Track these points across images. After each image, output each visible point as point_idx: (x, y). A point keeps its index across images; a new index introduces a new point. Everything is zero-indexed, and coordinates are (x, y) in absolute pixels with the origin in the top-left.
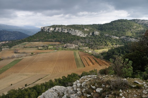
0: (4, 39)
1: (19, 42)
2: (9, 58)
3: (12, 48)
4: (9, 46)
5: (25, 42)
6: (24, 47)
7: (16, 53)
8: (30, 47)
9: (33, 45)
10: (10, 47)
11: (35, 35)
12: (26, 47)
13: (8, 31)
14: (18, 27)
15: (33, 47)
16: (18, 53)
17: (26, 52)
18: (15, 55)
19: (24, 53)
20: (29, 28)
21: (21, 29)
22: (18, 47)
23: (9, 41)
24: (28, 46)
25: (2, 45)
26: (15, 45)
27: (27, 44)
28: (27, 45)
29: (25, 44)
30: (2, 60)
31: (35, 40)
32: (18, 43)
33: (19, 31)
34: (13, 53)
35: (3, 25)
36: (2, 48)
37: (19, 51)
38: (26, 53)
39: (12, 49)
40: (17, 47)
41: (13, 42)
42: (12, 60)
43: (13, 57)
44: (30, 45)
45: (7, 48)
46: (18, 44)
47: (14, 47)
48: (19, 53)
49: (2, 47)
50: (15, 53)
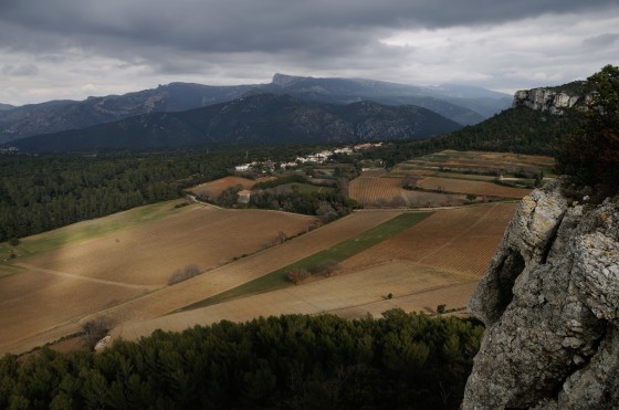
0: (366, 133)
1: (422, 147)
2: (382, 204)
3: (396, 170)
4: (384, 160)
5: (446, 148)
6: (441, 170)
7: (410, 188)
8: (462, 169)
9: (475, 163)
10: (390, 163)
11: (488, 122)
12: (447, 171)
13: (379, 105)
14: (418, 89)
15: (474, 170)
16: (417, 189)
17: (447, 190)
18: (405, 195)
19: (439, 192)
20: (460, 96)
21: (429, 99)
22: (419, 167)
23: (385, 142)
24: (455, 166)
25: (361, 154)
26: (409, 157)
27: (453, 157)
28: (452, 163)
29: (446, 158)
30: (359, 208)
31: (487, 143)
32: (420, 151)
33: (423, 105)
34: (398, 186)
35: (367, 81)
36: (362, 166)
37: (419, 182)
38: (446, 193)
39: (394, 171)
40: (413, 166)
41: (398, 147)
42: (393, 213)
43: (397, 203)
44: (463, 162)
45: (380, 166)
46: (417, 155)
47: (401, 164)
48: (422, 190)
49: (362, 161)
50: (407, 187)
